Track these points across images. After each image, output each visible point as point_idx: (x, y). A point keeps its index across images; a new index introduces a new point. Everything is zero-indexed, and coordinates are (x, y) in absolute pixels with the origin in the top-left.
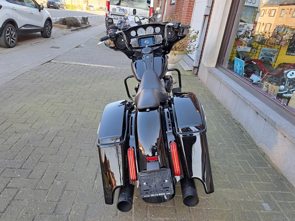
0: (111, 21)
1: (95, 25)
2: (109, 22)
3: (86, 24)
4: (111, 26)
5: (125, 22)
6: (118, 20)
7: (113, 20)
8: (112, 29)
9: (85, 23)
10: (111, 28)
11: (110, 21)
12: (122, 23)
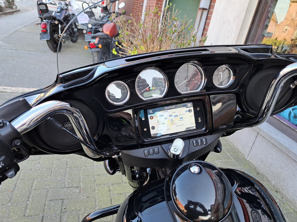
0: (45, 8)
1: (25, 10)
2: (41, 8)
3: (12, 8)
4: (45, 15)
5: (66, 9)
6: (55, 6)
7: (48, 5)
8: (47, 20)
9: (10, 6)
10: (45, 19)
11: (43, 7)
12: (63, 11)
